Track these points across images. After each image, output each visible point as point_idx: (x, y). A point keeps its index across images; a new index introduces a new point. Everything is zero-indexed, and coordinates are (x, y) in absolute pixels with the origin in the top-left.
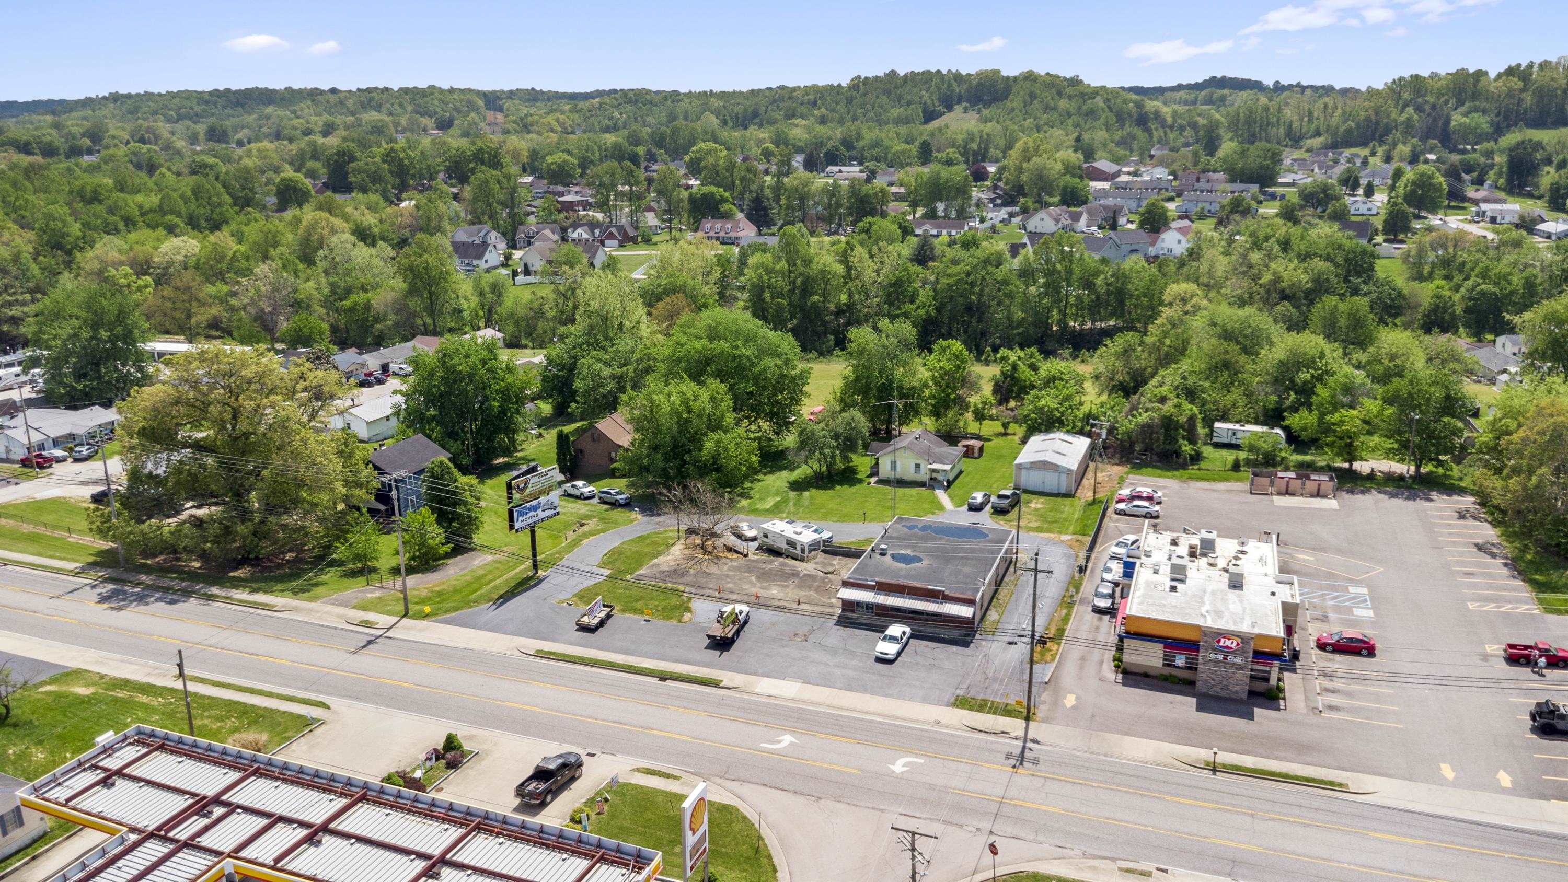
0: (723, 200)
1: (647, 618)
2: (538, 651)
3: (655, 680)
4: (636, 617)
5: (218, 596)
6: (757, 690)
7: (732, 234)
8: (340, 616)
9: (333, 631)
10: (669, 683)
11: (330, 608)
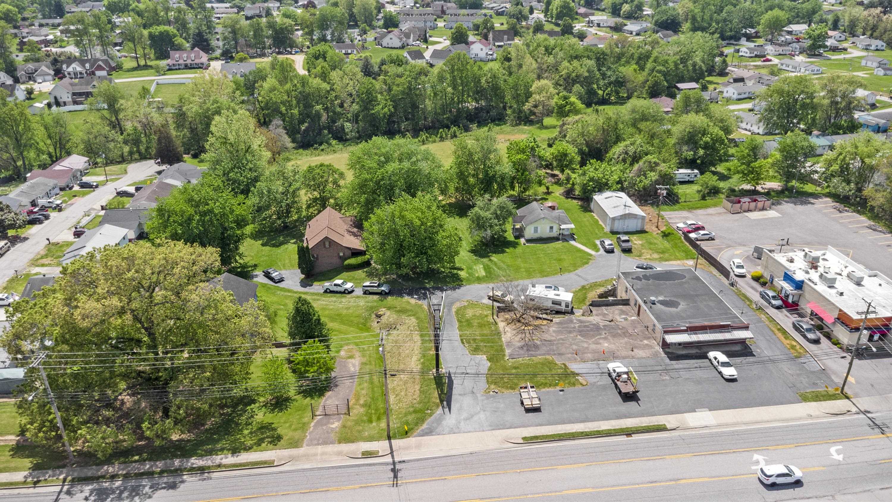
0: (175, 36)
1: (558, 388)
2: (524, 438)
3: (624, 438)
4: (551, 389)
5: (209, 467)
6: (692, 425)
7: (197, 61)
8: (339, 453)
9: (349, 470)
10: (635, 437)
11: (320, 449)
